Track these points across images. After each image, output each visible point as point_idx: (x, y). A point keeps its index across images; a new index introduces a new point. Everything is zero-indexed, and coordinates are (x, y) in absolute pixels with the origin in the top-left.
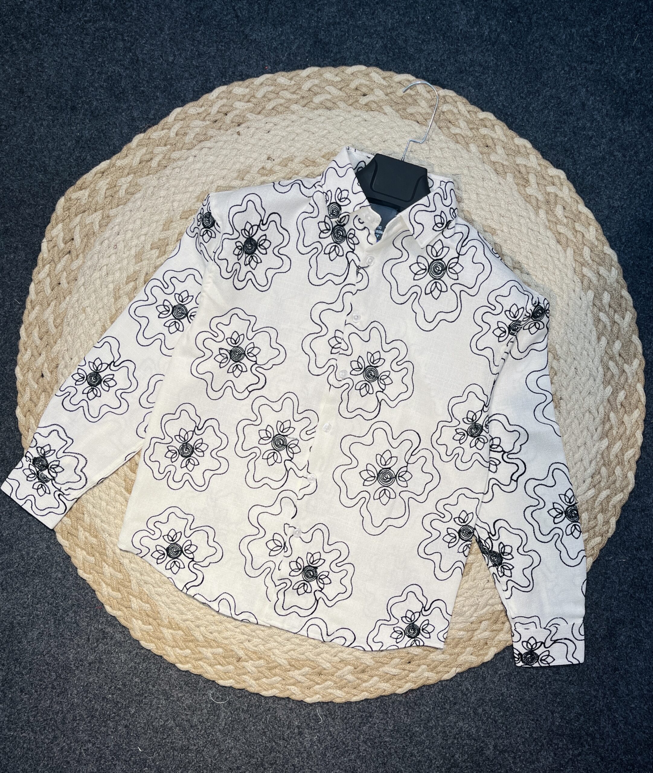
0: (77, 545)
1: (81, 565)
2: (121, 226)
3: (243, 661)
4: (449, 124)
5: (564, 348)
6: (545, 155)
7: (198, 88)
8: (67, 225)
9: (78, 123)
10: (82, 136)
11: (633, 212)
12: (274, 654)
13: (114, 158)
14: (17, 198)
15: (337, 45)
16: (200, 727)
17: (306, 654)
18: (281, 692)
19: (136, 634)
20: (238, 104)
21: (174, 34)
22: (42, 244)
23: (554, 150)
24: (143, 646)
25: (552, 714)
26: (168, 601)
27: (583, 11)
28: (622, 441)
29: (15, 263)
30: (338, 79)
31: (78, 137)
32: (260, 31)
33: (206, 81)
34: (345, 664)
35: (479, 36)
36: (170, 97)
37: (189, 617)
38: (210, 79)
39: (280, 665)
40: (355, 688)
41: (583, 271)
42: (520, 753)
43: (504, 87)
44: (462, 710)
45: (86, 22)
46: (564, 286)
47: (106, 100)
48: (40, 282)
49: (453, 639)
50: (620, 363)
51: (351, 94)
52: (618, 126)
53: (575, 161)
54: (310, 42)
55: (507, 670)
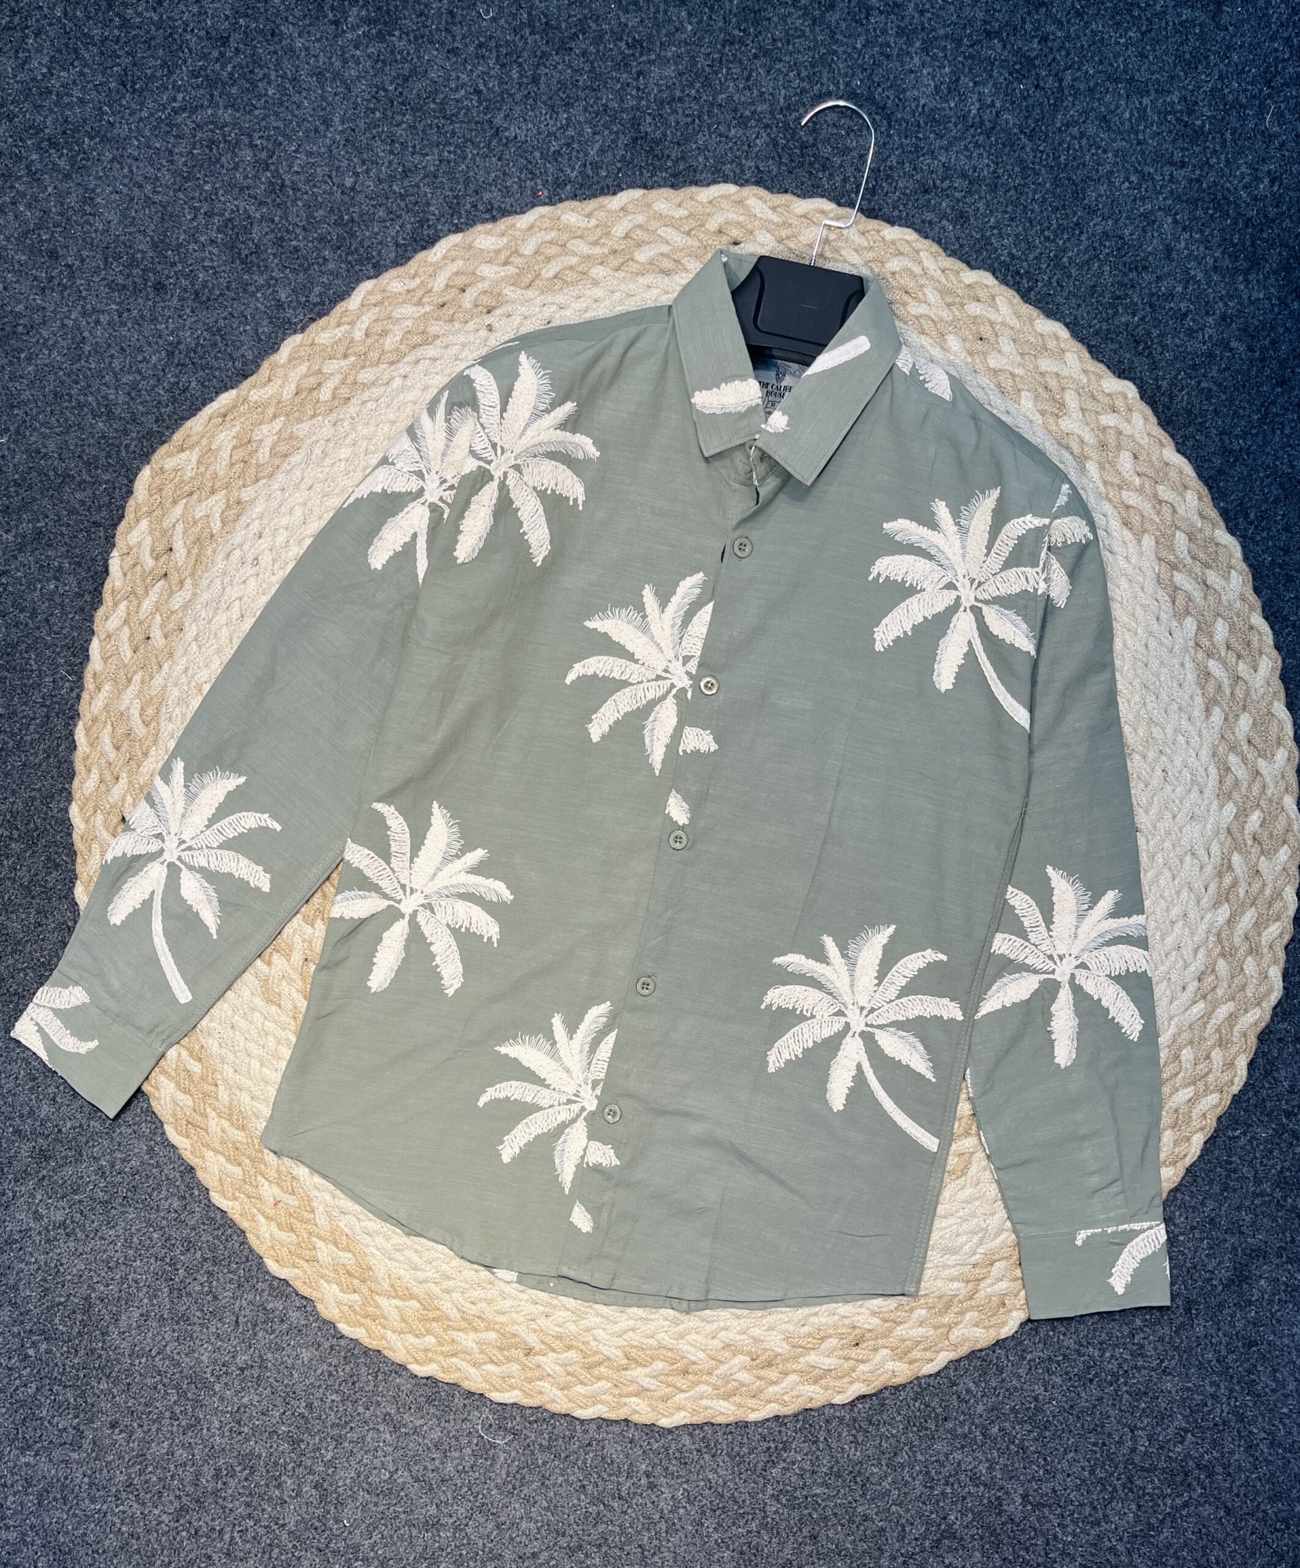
0: (208, 1146)
1: (216, 1184)
2: (265, 521)
3: (535, 1354)
4: (905, 298)
5: (1141, 732)
6: (1095, 352)
7: (404, 239)
8: (160, 521)
9: (169, 317)
10: (179, 343)
11: (1269, 461)
12: (595, 1339)
13: (246, 384)
14: (55, 469)
15: (678, 143)
16: (458, 1482)
17: (659, 1337)
18: (612, 1409)
19: (328, 1310)
20: (486, 270)
21: (354, 130)
22: (111, 561)
23: (1112, 339)
24: (344, 1332)
25: (1132, 1431)
26: (388, 1246)
27: (1163, 61)
28: (1257, 908)
29: (58, 600)
30: (682, 212)
31: (170, 344)
32: (525, 120)
33: (421, 223)
34: (733, 1351)
35: (959, 117)
36: (350, 258)
37: (430, 1274)
38: (428, 220)
39: (609, 1359)
40: (754, 1397)
41: (1175, 579)
42: (1071, 1507)
43: (1012, 219)
44: (959, 1431)
45: (176, 112)
46: (1139, 611)
47: (223, 268)
48: (109, 636)
49: (940, 1297)
50: (1249, 756)
51: (710, 242)
52: (1236, 289)
53: (1154, 362)
54: (624, 140)
55: (1042, 1351)
